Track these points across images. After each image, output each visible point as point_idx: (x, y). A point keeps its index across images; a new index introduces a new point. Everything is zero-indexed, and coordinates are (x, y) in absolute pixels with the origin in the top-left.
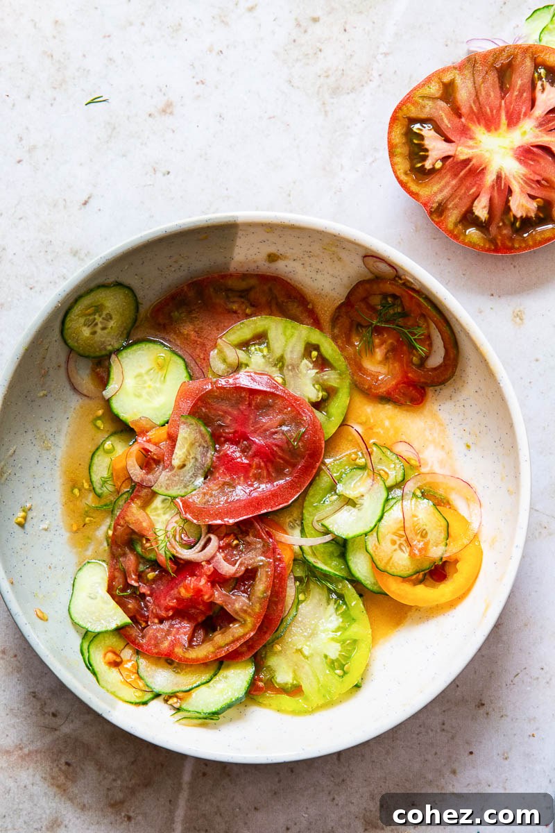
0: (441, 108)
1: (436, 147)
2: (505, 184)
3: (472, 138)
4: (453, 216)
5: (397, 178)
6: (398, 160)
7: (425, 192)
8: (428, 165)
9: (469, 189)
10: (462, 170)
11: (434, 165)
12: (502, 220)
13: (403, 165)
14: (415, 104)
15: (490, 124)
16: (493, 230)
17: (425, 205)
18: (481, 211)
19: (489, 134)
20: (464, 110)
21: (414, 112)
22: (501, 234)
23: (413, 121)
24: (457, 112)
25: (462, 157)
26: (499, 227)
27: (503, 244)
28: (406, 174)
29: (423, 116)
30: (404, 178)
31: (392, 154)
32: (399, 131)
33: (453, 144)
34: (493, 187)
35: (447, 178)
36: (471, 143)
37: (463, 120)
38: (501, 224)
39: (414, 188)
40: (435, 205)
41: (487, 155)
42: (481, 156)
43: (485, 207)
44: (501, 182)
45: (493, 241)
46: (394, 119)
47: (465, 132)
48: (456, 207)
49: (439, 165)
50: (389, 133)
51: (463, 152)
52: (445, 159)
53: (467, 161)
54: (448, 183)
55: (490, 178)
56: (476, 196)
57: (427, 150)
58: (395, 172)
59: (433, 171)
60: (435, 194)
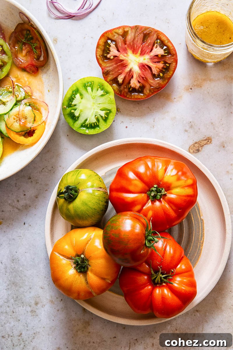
0: (120, 39)
1: (114, 51)
2: (131, 74)
3: (126, 53)
4: (110, 77)
5: (96, 56)
6: (99, 50)
7: (104, 65)
8: (108, 56)
9: (119, 70)
10: (119, 63)
11: (110, 57)
12: (126, 86)
13: (100, 52)
14: (112, 33)
15: (134, 51)
16: (122, 87)
17: (102, 69)
18: (120, 79)
19: (133, 54)
20: (128, 43)
21: (110, 36)
22: (124, 90)
23: (109, 39)
24: (125, 42)
25: (121, 58)
26: (124, 88)
27: (124, 94)
28: (100, 56)
29: (113, 39)
30: (98, 57)
31: (97, 47)
32: (103, 40)
33: (119, 53)
34: (127, 73)
35: (113, 64)
36: (126, 55)
37: (126, 46)
38: (125, 87)
39: (101, 62)
40: (106, 71)
41: (129, 61)
42: (127, 61)
43: (122, 79)
44: (131, 72)
45: (120, 91)
46: (103, 35)
47: (125, 50)
48: (113, 74)
49: (112, 57)
50: (99, 40)
51: (122, 57)
52: (115, 56)
53: (122, 61)
54: (112, 65)
55: (127, 69)
56: (120, 74)
57: (110, 51)
58: (96, 54)
59: (109, 59)
60: (107, 67)
